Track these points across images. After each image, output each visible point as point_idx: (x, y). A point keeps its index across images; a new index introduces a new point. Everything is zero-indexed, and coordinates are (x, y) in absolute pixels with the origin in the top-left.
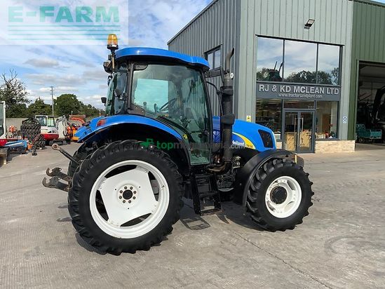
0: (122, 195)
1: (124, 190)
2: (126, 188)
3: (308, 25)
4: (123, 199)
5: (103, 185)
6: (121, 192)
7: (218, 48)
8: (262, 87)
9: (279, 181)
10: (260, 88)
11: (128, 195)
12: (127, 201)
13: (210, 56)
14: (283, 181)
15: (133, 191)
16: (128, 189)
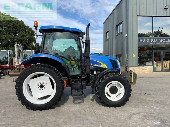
0: (39, 86)
1: (40, 84)
2: (41, 84)
3: (166, 9)
4: (40, 88)
5: (30, 82)
6: (39, 85)
7: (121, 23)
8: (141, 40)
9: (113, 83)
10: (140, 40)
11: (42, 86)
12: (41, 89)
13: (118, 27)
14: (115, 83)
15: (44, 85)
16: (42, 84)
